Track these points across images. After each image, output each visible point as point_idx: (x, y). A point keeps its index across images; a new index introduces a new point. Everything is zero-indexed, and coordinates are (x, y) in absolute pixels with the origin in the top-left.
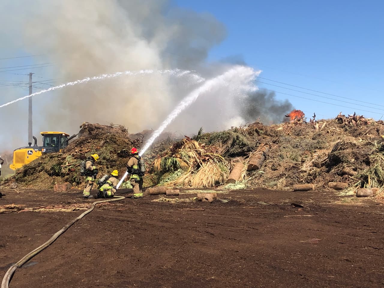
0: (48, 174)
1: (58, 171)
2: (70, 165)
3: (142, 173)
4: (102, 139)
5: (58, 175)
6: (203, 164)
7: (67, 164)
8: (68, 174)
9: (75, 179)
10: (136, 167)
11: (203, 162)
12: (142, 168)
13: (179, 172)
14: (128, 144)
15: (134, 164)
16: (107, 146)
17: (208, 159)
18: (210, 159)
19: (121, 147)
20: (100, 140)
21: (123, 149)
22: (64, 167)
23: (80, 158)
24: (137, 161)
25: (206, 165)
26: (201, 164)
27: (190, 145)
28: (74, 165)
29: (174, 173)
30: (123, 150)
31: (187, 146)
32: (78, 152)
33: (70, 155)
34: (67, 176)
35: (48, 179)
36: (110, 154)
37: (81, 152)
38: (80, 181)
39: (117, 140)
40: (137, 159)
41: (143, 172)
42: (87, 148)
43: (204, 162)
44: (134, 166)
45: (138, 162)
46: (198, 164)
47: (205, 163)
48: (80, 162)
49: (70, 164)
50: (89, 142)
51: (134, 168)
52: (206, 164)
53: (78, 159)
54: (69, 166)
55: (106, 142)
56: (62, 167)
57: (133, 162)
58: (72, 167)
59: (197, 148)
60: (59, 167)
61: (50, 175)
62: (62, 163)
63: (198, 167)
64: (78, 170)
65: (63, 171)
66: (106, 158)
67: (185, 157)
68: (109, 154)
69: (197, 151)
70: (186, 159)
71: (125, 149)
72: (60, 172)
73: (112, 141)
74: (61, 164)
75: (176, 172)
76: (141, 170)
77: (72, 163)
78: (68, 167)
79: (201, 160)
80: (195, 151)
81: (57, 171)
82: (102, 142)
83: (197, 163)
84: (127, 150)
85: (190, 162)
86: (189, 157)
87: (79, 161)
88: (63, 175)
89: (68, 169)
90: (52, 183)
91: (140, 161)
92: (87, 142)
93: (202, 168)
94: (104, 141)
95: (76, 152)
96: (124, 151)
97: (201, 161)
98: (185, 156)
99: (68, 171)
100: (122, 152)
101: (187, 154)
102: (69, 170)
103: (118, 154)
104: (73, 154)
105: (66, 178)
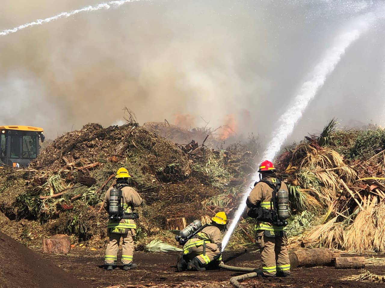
0: (7, 215)
1: (34, 210)
2: (60, 197)
3: (281, 221)
4: (120, 139)
5: (32, 217)
6: (364, 201)
7: (52, 194)
8: (56, 216)
9: (73, 227)
10: (267, 205)
11: (363, 197)
12: (281, 208)
13: (305, 217)
14: (176, 152)
15: (263, 199)
16: (131, 156)
17: (374, 190)
18: (377, 190)
19: (163, 158)
20: (117, 140)
21: (171, 163)
22: (46, 201)
23: (79, 182)
24: (271, 190)
25: (370, 204)
26: (360, 201)
27: (320, 159)
28: (67, 195)
29: (293, 220)
30: (171, 165)
31: (313, 160)
32: (74, 169)
33: (55, 173)
34: (54, 221)
35: (11, 226)
36: (144, 173)
37: (79, 168)
38: (90, 232)
39: (154, 144)
40: (271, 185)
41: (283, 218)
42: (91, 158)
43: (365, 197)
44: (264, 203)
45: (274, 193)
46: (353, 200)
47: (367, 199)
48: (82, 189)
49: (59, 194)
50: (92, 146)
51: (263, 206)
52: (369, 200)
53: (75, 183)
54: (56, 198)
55: (129, 147)
56: (42, 199)
57: (262, 194)
58: (63, 201)
59: (339, 164)
60: (35, 200)
61: (12, 217)
62: (40, 192)
63: (353, 206)
64: (79, 207)
65: (45, 208)
66: (137, 184)
67: (310, 185)
68: (140, 173)
69: (337, 172)
70: (314, 189)
71: (173, 164)
72: (38, 211)
73: (142, 144)
74: (39, 194)
75: (297, 217)
76: (278, 212)
77: (63, 191)
78: (54, 200)
79: (357, 193)
80: (335, 171)
81: (30, 209)
82: (121, 146)
83: (347, 197)
84: (178, 166)
85: (324, 195)
86: (322, 184)
87: (79, 189)
88: (44, 218)
89: (57, 204)
90: (22, 235)
91: (278, 190)
92: (86, 145)
93: (362, 209)
94: (124, 144)
95: (69, 168)
96: (172, 167)
97: (357, 195)
98: (311, 182)
99: (55, 210)
100: (168, 170)
101: (317, 179)
102: (59, 206)
103: (159, 173)
104: (62, 173)
105: (52, 225)
